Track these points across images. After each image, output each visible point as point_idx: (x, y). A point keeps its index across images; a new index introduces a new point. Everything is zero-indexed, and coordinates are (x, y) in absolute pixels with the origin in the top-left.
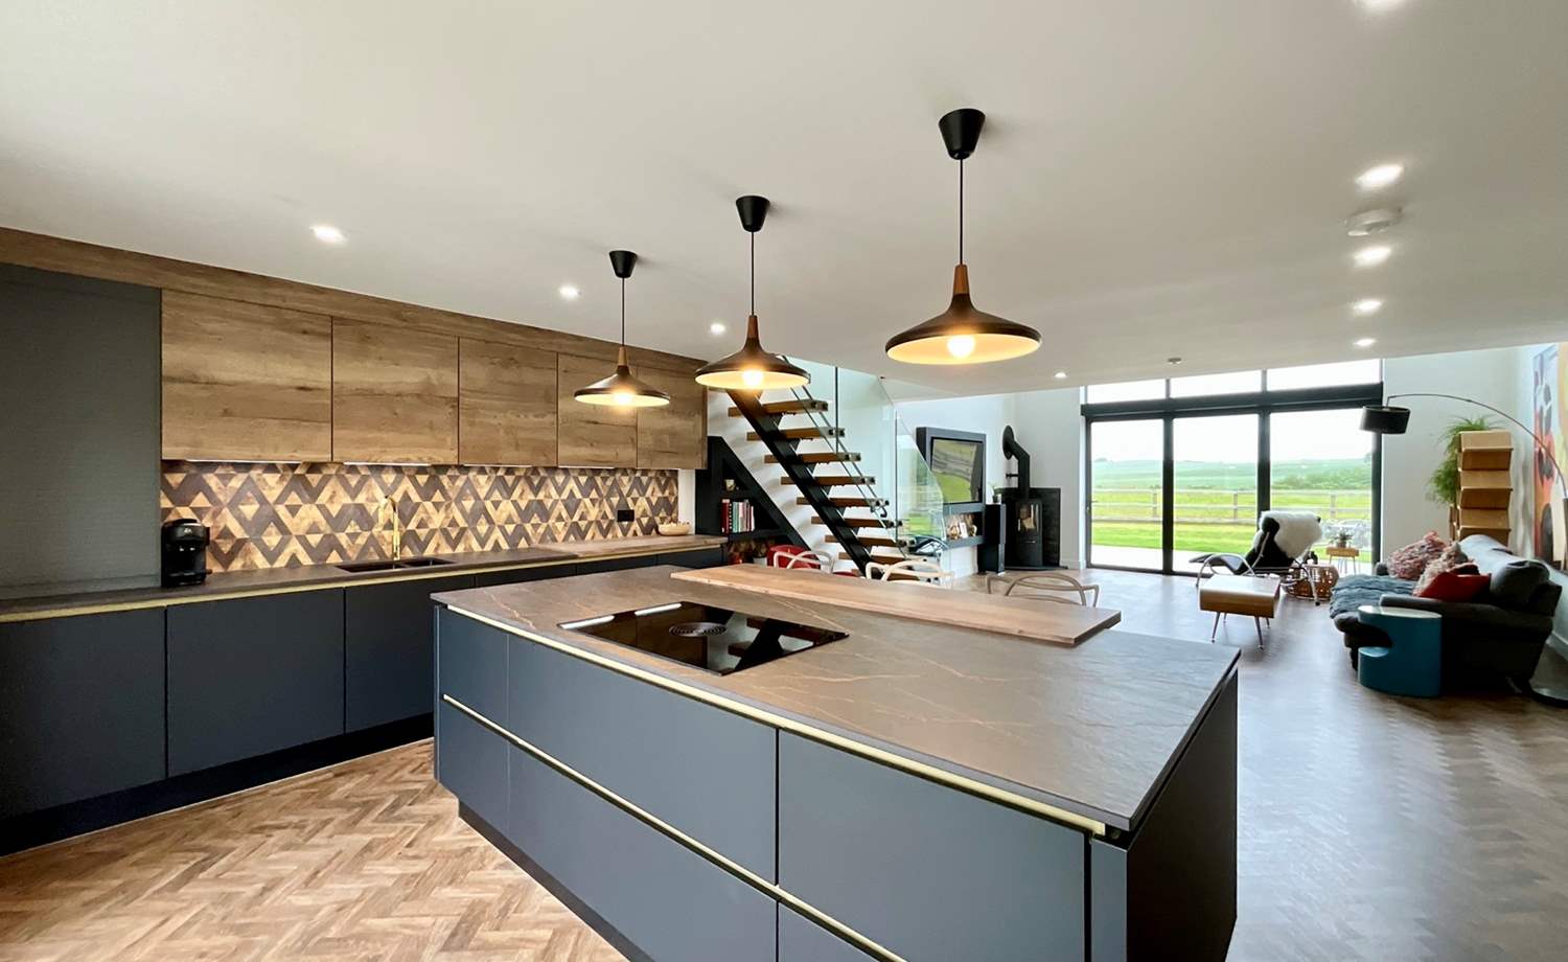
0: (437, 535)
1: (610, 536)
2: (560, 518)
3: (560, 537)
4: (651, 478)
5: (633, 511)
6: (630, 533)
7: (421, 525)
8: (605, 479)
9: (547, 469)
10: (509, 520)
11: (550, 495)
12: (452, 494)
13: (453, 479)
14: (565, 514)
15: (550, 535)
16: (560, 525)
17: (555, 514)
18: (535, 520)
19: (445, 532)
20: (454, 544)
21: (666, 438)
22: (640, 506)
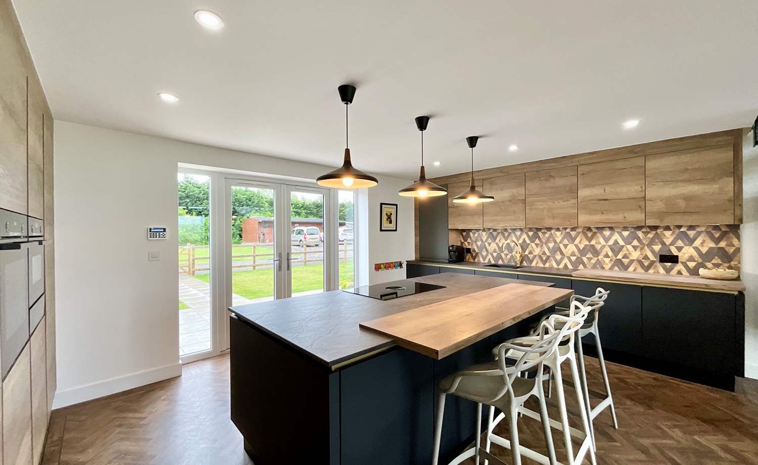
0: (537, 257)
1: (651, 271)
2: (607, 256)
3: (608, 266)
4: (699, 233)
5: (677, 257)
6: (674, 272)
7: (530, 253)
8: (646, 233)
9: (597, 228)
10: (573, 254)
11: (599, 242)
12: (544, 241)
13: (544, 233)
14: (610, 254)
15: (599, 265)
16: (607, 260)
17: (603, 253)
18: (589, 255)
19: (541, 257)
20: (544, 262)
21: (681, 203)
22: (686, 253)
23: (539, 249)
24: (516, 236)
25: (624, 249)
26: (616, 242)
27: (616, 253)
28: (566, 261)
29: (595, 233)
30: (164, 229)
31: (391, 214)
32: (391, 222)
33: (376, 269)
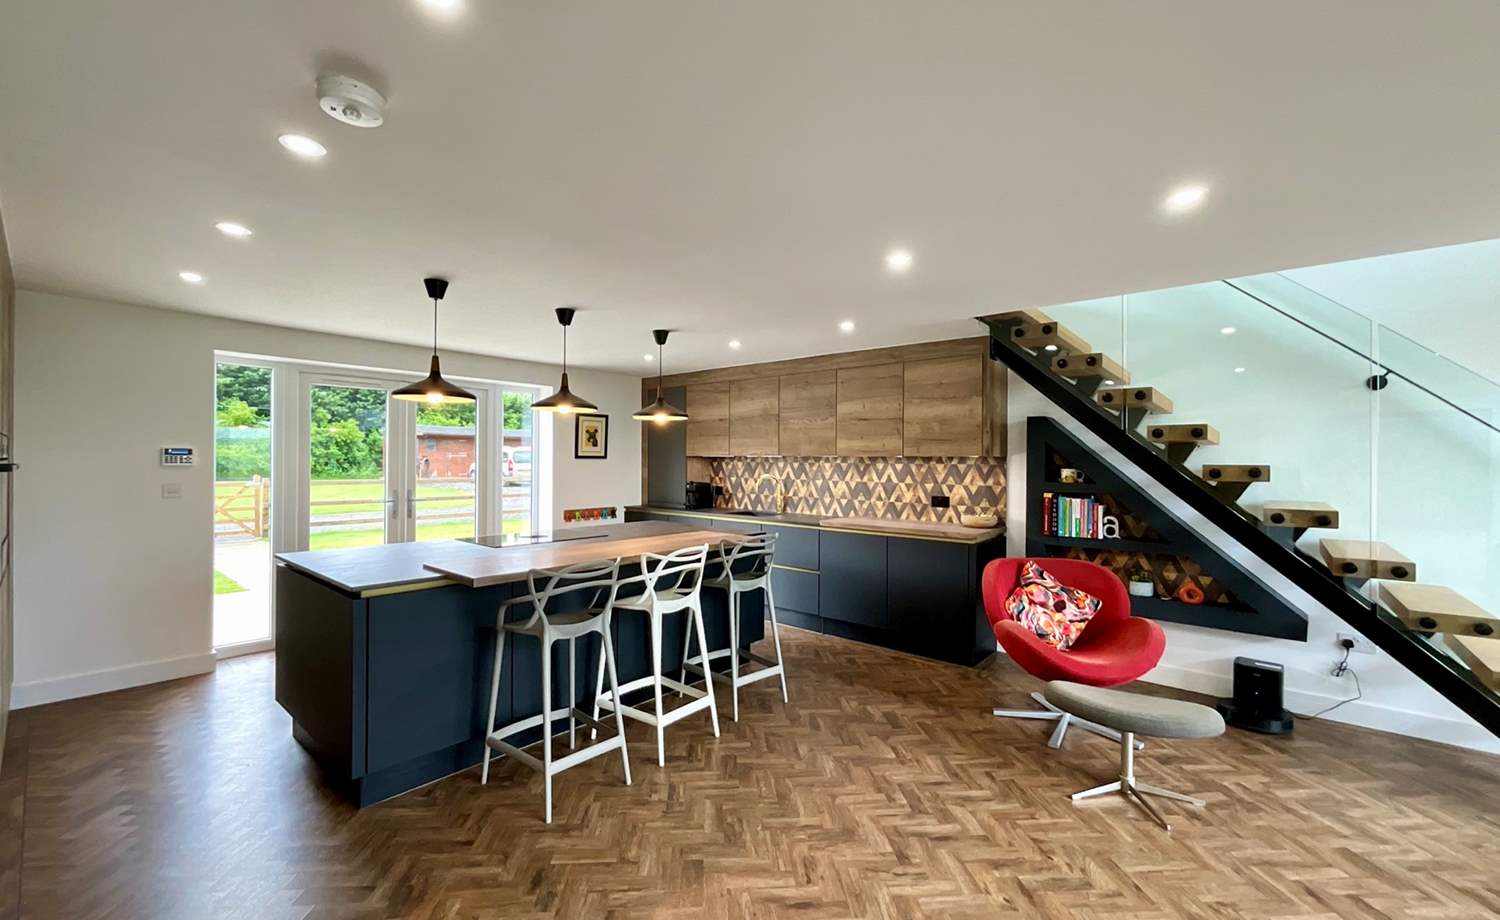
0: (803, 500)
1: (923, 519)
2: (879, 498)
3: (880, 513)
4: (969, 467)
5: (948, 498)
6: (945, 519)
7: (795, 494)
8: (919, 467)
9: (870, 458)
10: (844, 496)
11: (872, 479)
12: (811, 475)
13: (811, 465)
14: (883, 495)
15: (871, 511)
16: (880, 504)
17: (876, 495)
18: (861, 498)
19: (807, 501)
20: (811, 509)
21: (936, 427)
22: (957, 493)
23: (805, 488)
24: (778, 468)
25: (898, 488)
26: (889, 479)
27: (889, 496)
28: (835, 505)
29: (867, 466)
30: (190, 452)
31: (596, 431)
32: (595, 444)
33: (565, 518)
